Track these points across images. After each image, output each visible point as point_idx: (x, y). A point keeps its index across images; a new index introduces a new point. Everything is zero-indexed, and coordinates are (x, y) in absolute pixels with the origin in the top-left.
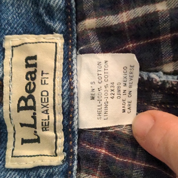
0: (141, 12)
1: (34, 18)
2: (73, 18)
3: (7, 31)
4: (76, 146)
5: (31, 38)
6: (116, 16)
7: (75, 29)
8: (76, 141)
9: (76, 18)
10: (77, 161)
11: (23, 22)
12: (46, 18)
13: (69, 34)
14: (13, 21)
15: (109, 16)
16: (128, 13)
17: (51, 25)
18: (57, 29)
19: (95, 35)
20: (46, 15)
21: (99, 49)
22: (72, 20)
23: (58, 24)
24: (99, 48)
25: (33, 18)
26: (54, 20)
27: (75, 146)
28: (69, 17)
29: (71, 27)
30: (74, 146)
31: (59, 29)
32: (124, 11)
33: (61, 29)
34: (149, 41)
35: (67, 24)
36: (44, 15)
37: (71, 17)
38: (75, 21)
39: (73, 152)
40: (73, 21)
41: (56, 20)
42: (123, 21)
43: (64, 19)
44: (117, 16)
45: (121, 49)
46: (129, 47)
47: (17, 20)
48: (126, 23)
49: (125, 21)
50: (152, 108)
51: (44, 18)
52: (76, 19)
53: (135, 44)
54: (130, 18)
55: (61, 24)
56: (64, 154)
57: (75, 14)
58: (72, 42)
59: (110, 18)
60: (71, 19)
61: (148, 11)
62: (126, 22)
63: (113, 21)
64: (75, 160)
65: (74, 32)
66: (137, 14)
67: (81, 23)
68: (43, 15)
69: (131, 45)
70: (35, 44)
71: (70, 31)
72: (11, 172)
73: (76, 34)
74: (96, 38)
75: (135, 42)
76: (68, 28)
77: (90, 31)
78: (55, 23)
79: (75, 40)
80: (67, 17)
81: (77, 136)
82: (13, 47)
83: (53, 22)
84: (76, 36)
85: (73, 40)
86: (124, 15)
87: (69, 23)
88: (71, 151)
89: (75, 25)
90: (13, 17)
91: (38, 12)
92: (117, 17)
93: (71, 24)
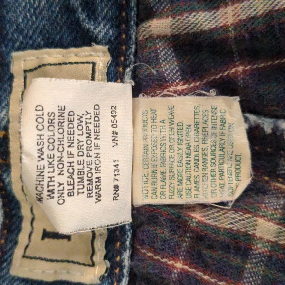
0: (262, 6)
1: (62, 17)
2: (130, 15)
3: (18, 44)
4: (128, 250)
5: (54, 56)
6: (213, 12)
7: (133, 37)
8: (128, 243)
9: (137, 16)
10: (128, 278)
11: (44, 26)
12: (82, 16)
13: (122, 45)
14: (26, 24)
15: (198, 13)
16: (236, 8)
17: (90, 28)
18: (100, 36)
19: (170, 49)
20: (83, 10)
21: (175, 74)
22: (129, 19)
23: (102, 27)
24: (177, 72)
25: (60, 17)
26: (95, 20)
27: (125, 250)
28: (124, 14)
29: (127, 32)
30: (123, 250)
31: (103, 37)
32: (230, 4)
33: (108, 37)
34: (276, 62)
35: (118, 27)
36: (80, 10)
37: (127, 14)
38: (134, 20)
39: (122, 261)
40: (131, 21)
41: (100, 19)
42: (227, 22)
43: (114, 17)
44: (215, 13)
45: (221, 74)
46: (237, 72)
47: (34, 23)
48: (233, 27)
49: (229, 23)
50: (277, 186)
51: (78, 15)
52: (137, 18)
53: (248, 68)
54: (239, 18)
55: (107, 28)
56: (106, 263)
57: (135, 9)
58: (125, 60)
59: (200, 16)
60: (127, 18)
61: (276, 5)
62: (231, 24)
63: (206, 23)
64: (123, 277)
65: (131, 42)
66: (255, 10)
67: (144, 25)
68: (78, 9)
69: (240, 69)
70: (58, 67)
71: (124, 39)
72: (18, 282)
73: (133, 46)
74: (171, 53)
75: (249, 64)
76: (120, 34)
77: (161, 40)
78: (97, 25)
79: (132, 56)
80: (121, 13)
81: (129, 234)
82: (25, 71)
83: (95, 23)
84: (133, 50)
85: (127, 57)
86: (228, 12)
87: (124, 26)
88: (118, 259)
89: (135, 28)
90: (25, 16)
91: (69, 4)
92: (215, 15)
93: (126, 26)
